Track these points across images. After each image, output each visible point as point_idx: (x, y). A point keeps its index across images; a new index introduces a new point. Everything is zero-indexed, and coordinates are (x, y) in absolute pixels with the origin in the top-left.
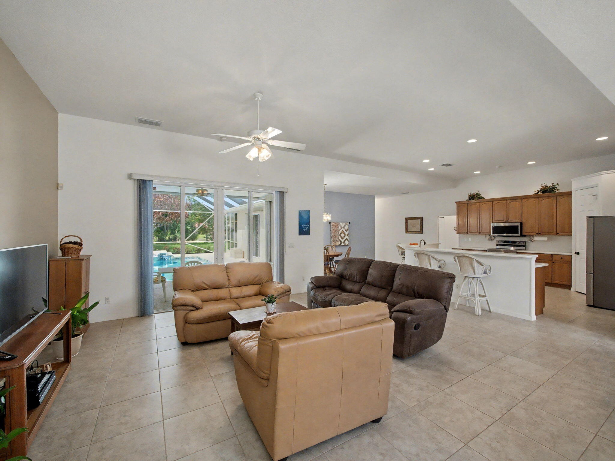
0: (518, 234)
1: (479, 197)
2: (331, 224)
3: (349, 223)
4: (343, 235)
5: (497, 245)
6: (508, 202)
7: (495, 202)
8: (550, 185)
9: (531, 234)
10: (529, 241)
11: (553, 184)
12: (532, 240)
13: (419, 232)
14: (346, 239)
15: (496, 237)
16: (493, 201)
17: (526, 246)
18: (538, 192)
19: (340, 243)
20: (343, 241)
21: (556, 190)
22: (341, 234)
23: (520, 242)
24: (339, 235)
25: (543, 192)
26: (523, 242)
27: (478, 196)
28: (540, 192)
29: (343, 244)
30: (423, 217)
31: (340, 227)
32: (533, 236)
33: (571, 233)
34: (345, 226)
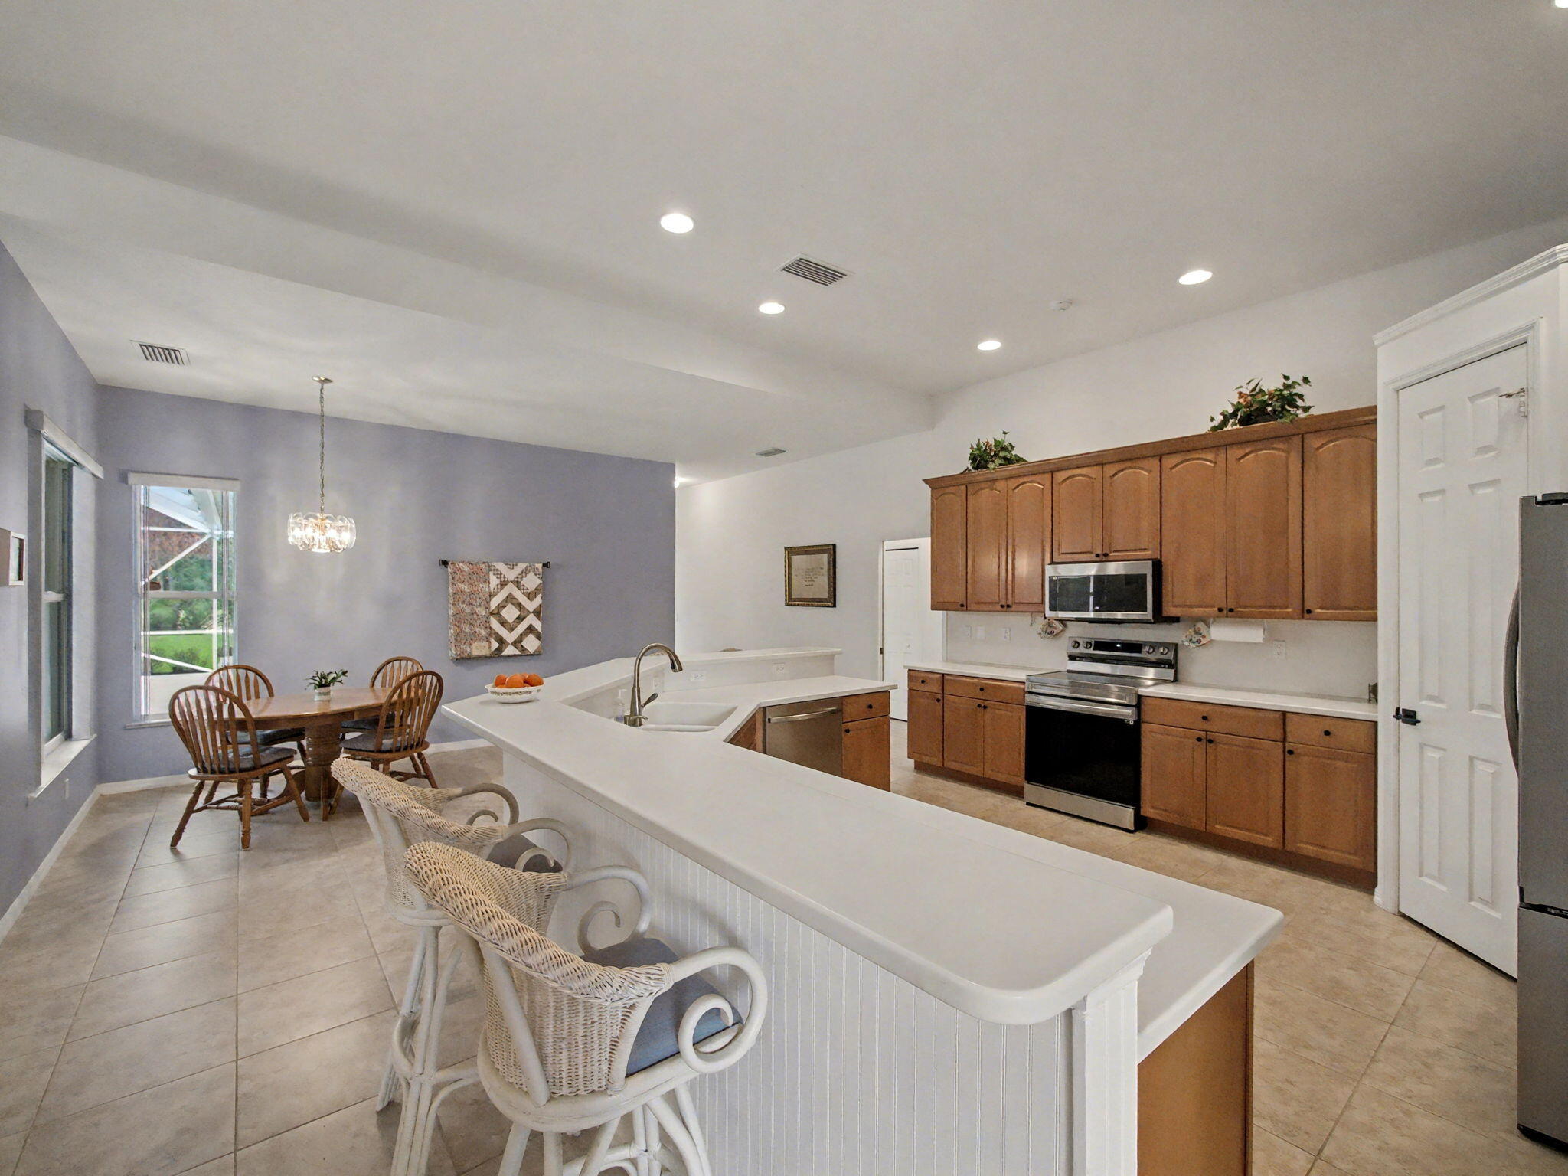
0: (1145, 610)
1: (1005, 458)
2: (450, 569)
3: (546, 565)
4: (510, 613)
5: (1072, 658)
6: (1110, 470)
7: (1060, 476)
8: (1272, 384)
9: (1198, 611)
10: (1192, 645)
11: (1287, 378)
12: (1204, 641)
13: (821, 600)
14: (530, 629)
15: (1068, 623)
16: (1051, 468)
17: (1180, 666)
18: (1224, 423)
19: (495, 645)
20: (510, 637)
21: (1297, 407)
22: (501, 607)
23: (1154, 646)
24: (492, 614)
25: (1246, 421)
26: (1166, 645)
27: (1002, 454)
28: (1231, 421)
29: (510, 650)
30: (834, 546)
31: (494, 581)
32: (1205, 620)
33: (1375, 607)
34: (525, 573)
